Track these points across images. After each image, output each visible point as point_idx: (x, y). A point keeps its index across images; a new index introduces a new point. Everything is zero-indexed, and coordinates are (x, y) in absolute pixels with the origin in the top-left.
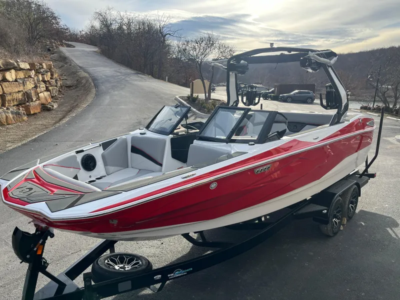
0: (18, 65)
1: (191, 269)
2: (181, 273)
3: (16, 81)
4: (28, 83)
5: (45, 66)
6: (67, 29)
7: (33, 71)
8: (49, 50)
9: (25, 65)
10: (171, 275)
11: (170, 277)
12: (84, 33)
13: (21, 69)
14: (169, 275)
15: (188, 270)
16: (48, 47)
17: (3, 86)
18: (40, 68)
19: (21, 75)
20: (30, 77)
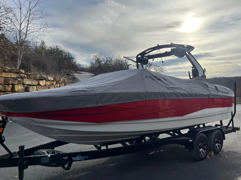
0: (47, 78)
1: (88, 157)
2: (81, 158)
3: (45, 86)
4: (51, 87)
5: (62, 80)
6: (79, 65)
7: (55, 82)
8: (68, 74)
9: (50, 78)
10: (75, 158)
11: (74, 159)
12: (88, 67)
13: (49, 80)
14: (73, 158)
15: (85, 157)
16: (67, 73)
17: (38, 87)
18: (59, 81)
19: (48, 83)
20: (53, 84)
